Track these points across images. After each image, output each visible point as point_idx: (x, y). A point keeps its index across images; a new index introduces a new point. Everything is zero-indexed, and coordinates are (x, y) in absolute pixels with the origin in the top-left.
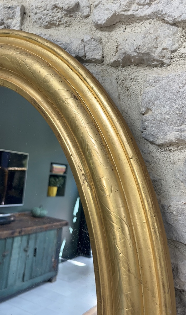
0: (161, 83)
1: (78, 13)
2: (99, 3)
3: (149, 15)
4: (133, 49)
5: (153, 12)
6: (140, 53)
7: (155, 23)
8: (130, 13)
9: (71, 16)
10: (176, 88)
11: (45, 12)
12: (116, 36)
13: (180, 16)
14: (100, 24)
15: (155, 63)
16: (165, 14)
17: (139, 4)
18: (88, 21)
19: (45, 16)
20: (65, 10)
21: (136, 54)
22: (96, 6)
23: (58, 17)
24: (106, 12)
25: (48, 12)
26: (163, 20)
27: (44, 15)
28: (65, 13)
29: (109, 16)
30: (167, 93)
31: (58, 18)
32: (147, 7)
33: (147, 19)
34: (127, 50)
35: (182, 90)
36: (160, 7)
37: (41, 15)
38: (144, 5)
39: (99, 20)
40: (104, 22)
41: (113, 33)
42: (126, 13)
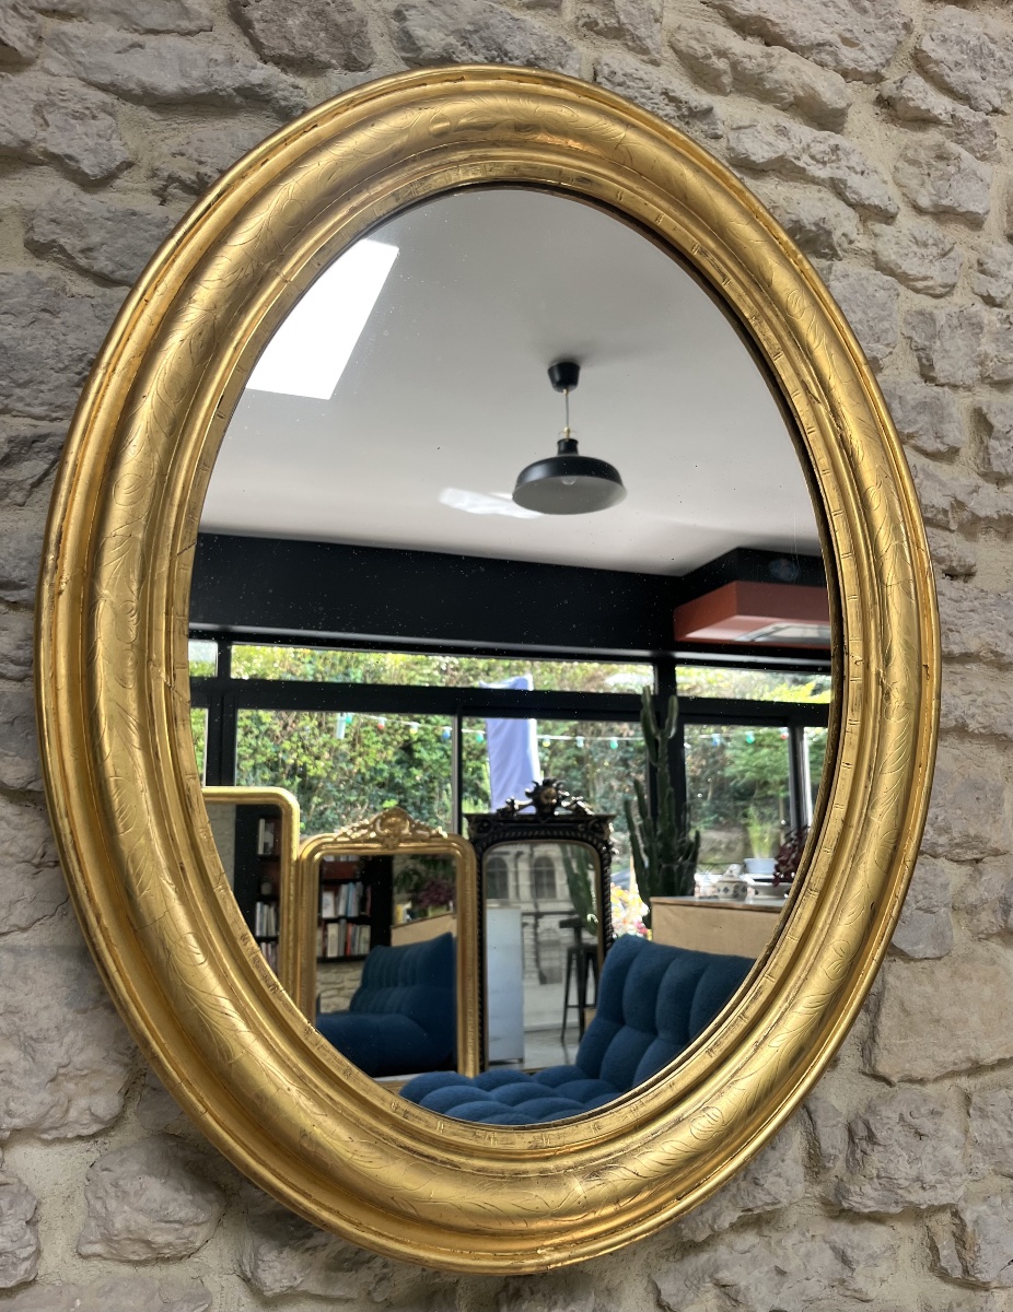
0: (851, 280)
1: (698, 123)
2: (750, 126)
3: (823, 180)
4: (812, 220)
5: (831, 178)
6: (824, 229)
7: (827, 194)
8: (800, 164)
9: (687, 123)
10: (871, 290)
11: (647, 92)
12: (765, 190)
13: (869, 198)
14: (754, 162)
15: (827, 251)
16: (850, 187)
17: (813, 157)
18: (717, 146)
19: (643, 100)
20: (690, 109)
21: (814, 228)
22: (739, 128)
23: (665, 113)
24: (766, 147)
25: (651, 95)
26: (840, 195)
27: (643, 97)
28: (686, 113)
29: (774, 156)
30: (858, 295)
31: (666, 115)
32: (821, 166)
33: (818, 184)
34: (802, 217)
35: (877, 295)
36: (839, 174)
37: (637, 94)
38: (818, 162)
39: (754, 154)
40: (762, 161)
41: (759, 183)
42: (797, 162)
